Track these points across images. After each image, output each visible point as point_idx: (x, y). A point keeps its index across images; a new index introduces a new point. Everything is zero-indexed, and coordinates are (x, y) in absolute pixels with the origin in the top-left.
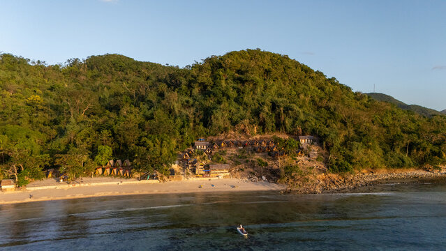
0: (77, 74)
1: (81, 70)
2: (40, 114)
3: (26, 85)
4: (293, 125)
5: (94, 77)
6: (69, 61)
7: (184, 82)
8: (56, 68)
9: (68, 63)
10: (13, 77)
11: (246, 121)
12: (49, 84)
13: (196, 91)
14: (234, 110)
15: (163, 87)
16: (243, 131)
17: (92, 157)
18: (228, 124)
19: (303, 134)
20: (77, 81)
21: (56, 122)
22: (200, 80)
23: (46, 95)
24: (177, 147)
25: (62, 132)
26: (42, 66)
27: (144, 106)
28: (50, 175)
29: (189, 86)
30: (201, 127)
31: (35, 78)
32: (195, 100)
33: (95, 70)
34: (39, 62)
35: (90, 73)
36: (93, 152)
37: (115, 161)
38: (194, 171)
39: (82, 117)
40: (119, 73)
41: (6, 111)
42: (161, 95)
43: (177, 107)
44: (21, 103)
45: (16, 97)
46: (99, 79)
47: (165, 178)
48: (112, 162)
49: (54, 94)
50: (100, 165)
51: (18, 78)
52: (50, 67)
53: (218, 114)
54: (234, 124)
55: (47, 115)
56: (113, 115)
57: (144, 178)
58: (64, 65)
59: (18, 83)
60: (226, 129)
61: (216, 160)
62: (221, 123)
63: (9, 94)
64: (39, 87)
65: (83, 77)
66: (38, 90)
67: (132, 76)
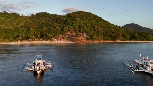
0: (33, 18)
1: (34, 17)
2: (24, 29)
3: (20, 21)
4: (83, 31)
5: (38, 19)
6: (31, 14)
7: (59, 20)
8: (27, 17)
9: (30, 15)
10: (16, 19)
11: (72, 30)
12: (26, 21)
13: (62, 23)
14: (70, 27)
15: (54, 22)
16: (71, 32)
17: (36, 37)
18: (68, 31)
19: (85, 33)
20: (33, 20)
21: (28, 31)
22: (63, 20)
23: (25, 24)
24: (55, 36)
25: (29, 32)
26: (23, 16)
27: (49, 27)
28: (27, 40)
29: (60, 21)
30: (61, 31)
31: (22, 20)
32: (61, 25)
33: (38, 17)
34: (22, 15)
35: (37, 18)
36: (36, 36)
37: (41, 38)
38: (57, 40)
39: (34, 29)
40: (45, 18)
41: (15, 28)
42: (53, 24)
43: (56, 27)
44: (19, 26)
45: (17, 25)
46: (39, 20)
47: (51, 41)
48: (40, 38)
49: (27, 24)
50: (37, 39)
51: (18, 20)
52: (25, 16)
53: (65, 28)
54: (69, 30)
55: (25, 29)
56: (41, 29)
57: (46, 41)
58: (29, 16)
59: (18, 21)
60: (67, 32)
61: (63, 38)
62: (66, 30)
63: (15, 24)
64: (23, 22)
65: (35, 19)
66: (23, 23)
67: (48, 19)
